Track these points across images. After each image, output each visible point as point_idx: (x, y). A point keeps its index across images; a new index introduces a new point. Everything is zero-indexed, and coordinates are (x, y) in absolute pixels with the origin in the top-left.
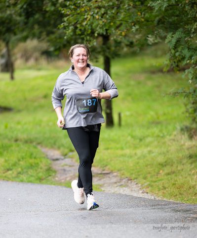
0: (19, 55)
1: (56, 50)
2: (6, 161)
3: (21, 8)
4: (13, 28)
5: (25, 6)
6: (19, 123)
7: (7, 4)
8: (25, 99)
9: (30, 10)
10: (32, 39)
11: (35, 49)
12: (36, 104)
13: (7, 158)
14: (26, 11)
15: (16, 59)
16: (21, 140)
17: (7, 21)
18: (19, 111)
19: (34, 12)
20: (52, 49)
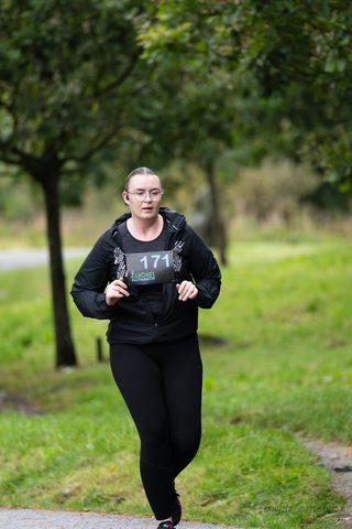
0: (239, 204)
1: (342, 180)
2: (210, 473)
3: (251, 65)
4: (226, 126)
5: (260, 62)
6: (242, 377)
7: (213, 57)
8: (259, 315)
9: (274, 71)
10: (276, 162)
11: (283, 189)
12: (288, 327)
13: (212, 466)
14: (262, 75)
15: (233, 215)
16: (249, 420)
17: (213, 106)
18: (243, 346)
19: (285, 78)
20: (332, 177)
